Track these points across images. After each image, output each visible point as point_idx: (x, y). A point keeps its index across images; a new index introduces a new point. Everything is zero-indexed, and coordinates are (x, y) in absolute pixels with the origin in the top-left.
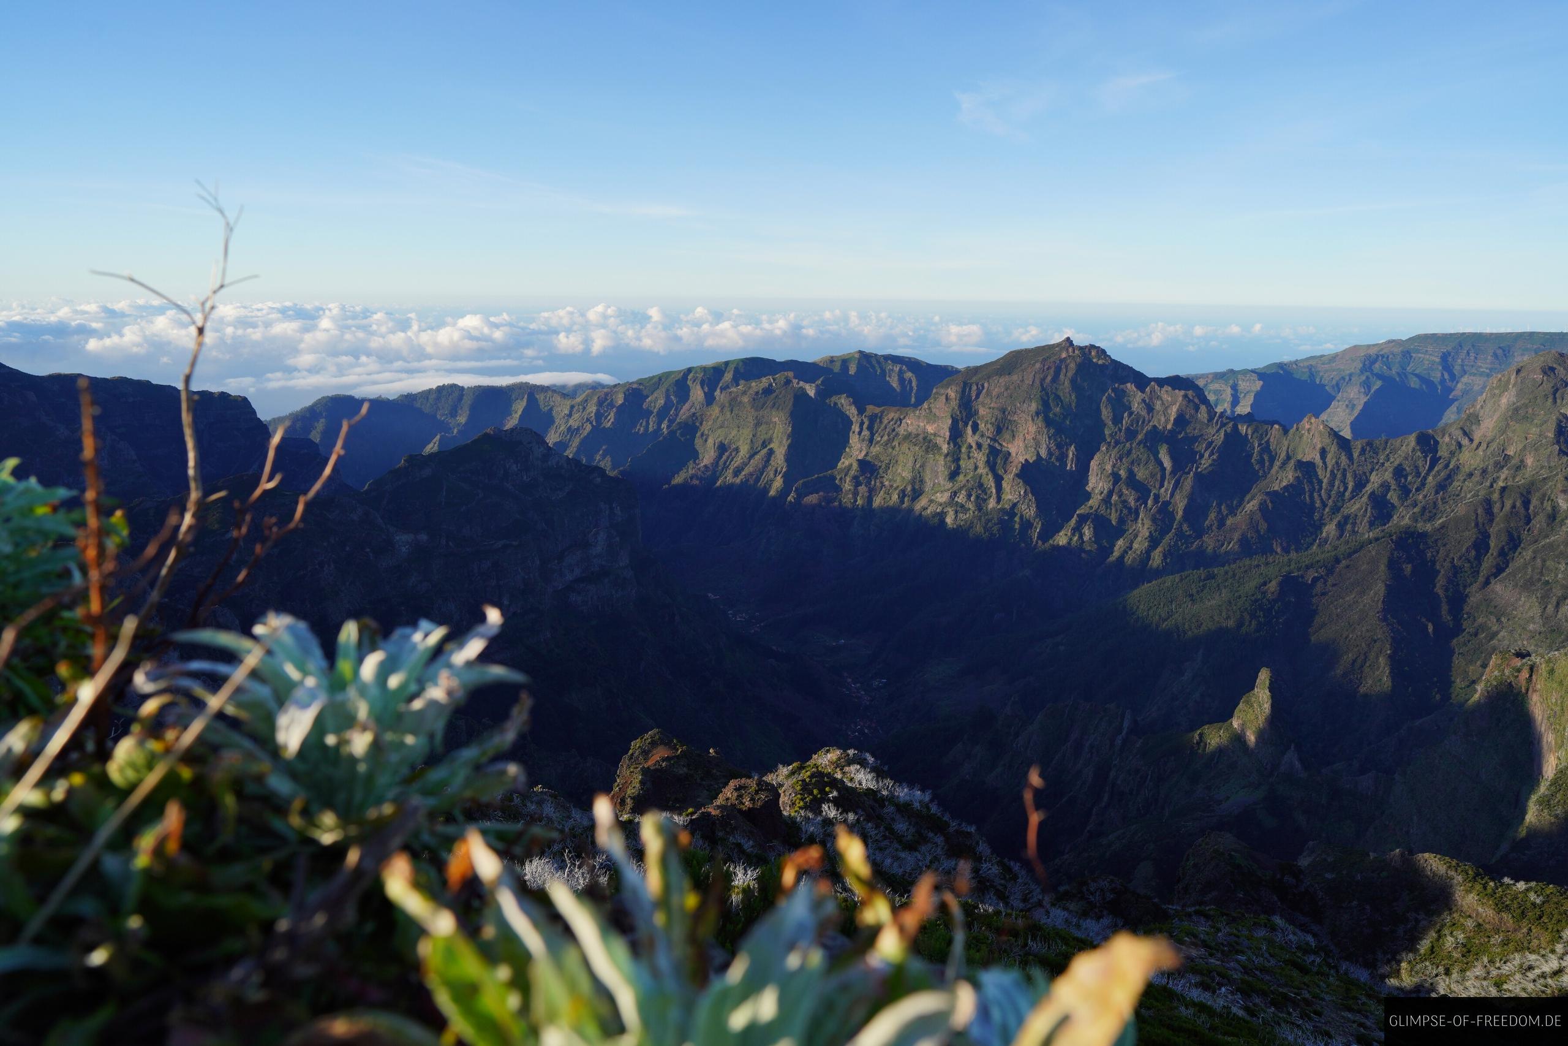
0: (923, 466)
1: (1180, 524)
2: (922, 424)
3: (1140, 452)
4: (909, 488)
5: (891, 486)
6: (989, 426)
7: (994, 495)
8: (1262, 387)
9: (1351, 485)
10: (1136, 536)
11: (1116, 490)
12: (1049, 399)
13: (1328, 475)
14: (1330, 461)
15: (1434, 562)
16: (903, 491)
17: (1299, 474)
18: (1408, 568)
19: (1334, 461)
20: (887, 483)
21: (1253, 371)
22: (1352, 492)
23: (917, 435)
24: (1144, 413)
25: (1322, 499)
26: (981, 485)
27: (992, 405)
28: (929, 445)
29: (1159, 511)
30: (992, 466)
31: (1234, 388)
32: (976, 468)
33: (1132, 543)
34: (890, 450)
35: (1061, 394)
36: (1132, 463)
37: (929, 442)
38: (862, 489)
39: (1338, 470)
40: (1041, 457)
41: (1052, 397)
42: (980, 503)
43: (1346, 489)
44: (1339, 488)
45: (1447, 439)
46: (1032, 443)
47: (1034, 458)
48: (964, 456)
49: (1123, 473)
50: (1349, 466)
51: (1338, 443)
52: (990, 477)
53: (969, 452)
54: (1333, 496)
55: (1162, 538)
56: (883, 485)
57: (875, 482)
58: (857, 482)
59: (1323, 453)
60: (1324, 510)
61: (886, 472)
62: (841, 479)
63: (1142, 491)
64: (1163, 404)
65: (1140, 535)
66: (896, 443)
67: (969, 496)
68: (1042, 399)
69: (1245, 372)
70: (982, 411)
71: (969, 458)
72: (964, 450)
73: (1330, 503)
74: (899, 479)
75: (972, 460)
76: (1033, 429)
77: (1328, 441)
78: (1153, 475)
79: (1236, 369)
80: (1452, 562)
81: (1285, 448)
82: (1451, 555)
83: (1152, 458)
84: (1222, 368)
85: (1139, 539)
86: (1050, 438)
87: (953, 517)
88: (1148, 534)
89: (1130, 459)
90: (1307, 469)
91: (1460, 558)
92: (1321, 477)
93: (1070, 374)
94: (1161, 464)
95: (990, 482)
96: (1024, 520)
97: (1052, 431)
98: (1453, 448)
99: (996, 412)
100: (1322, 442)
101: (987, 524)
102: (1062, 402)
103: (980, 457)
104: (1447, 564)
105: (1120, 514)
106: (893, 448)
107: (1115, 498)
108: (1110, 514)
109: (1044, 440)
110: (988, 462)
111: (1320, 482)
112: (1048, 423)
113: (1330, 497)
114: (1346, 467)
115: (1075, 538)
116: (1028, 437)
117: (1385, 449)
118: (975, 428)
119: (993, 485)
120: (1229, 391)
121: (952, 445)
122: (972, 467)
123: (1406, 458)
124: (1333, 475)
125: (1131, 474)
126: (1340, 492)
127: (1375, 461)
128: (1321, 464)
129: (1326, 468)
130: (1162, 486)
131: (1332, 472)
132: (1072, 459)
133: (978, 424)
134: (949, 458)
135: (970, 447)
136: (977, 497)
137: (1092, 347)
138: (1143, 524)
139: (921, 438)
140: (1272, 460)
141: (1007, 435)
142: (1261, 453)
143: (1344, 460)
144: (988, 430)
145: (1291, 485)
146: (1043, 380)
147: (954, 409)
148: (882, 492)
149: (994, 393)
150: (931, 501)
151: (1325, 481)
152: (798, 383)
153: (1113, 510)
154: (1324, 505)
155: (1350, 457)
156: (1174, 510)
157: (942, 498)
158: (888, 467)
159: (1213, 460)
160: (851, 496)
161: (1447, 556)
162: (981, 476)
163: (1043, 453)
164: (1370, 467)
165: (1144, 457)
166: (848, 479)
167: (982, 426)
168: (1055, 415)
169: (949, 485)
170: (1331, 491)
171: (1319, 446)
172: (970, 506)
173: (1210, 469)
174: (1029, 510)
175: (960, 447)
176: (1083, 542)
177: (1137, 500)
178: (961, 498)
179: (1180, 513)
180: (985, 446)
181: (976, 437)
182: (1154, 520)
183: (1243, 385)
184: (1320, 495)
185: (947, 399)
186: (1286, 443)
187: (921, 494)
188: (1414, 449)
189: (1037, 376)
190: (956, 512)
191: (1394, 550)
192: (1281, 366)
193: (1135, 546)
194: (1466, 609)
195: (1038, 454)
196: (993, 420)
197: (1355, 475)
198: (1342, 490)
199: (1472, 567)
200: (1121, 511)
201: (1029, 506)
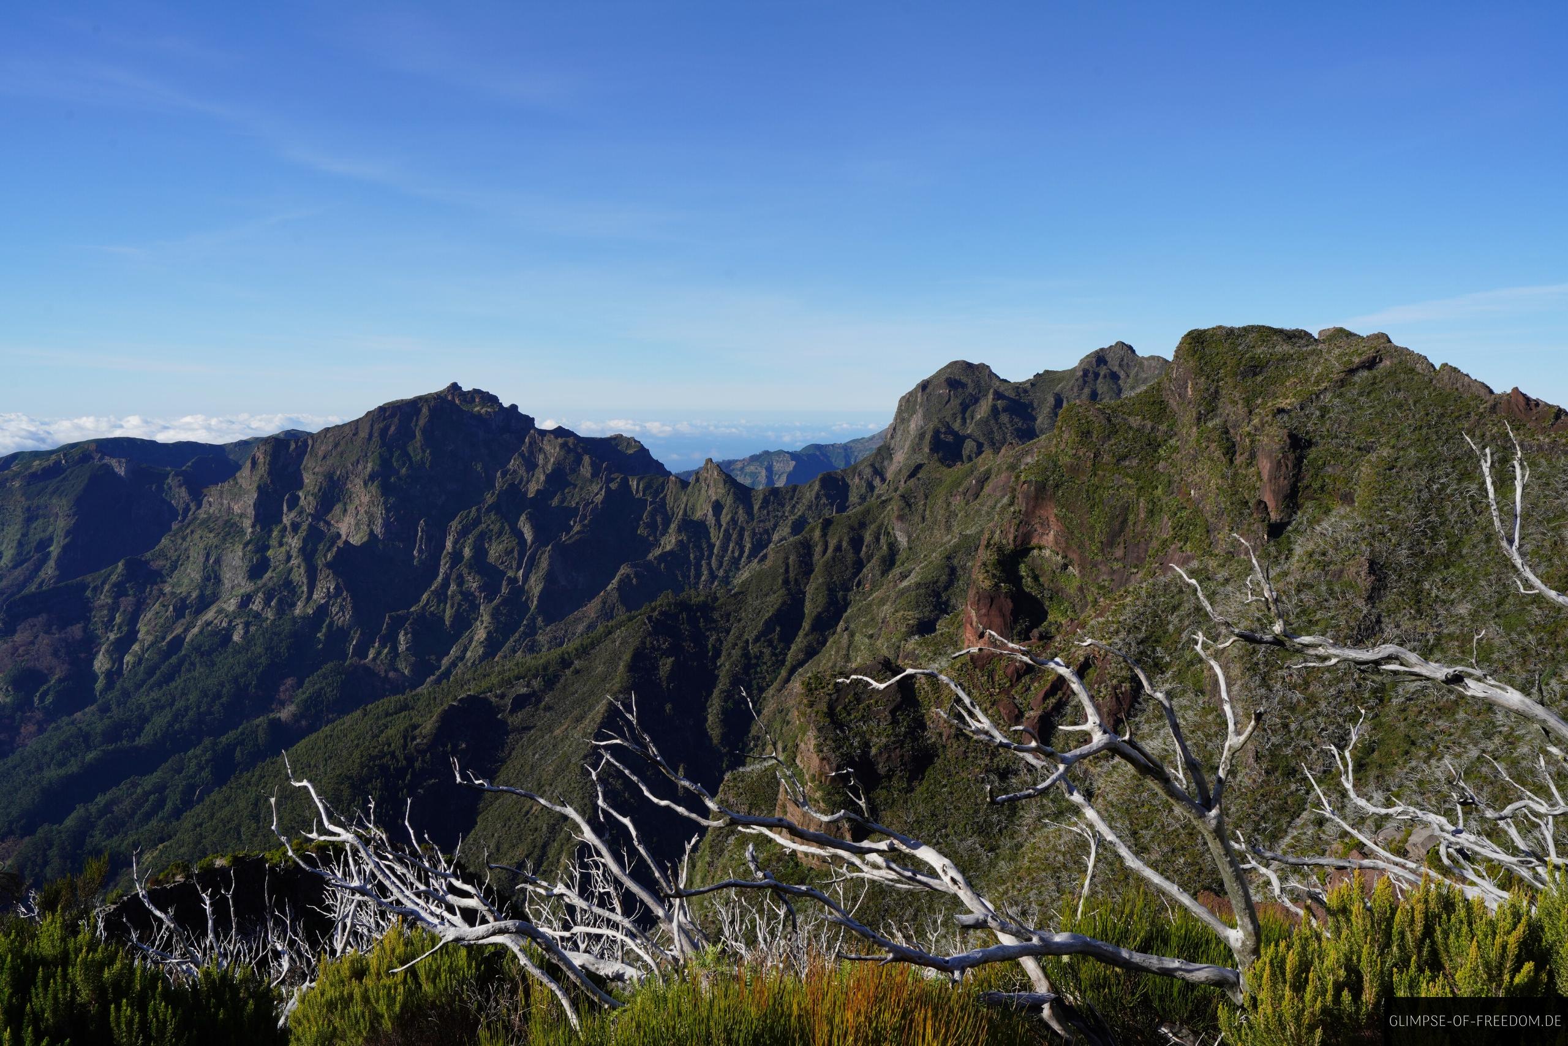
0: (218, 561)
1: (533, 619)
2: (225, 502)
3: (491, 522)
4: (194, 595)
5: (173, 593)
6: (310, 498)
7: (305, 596)
8: (795, 467)
9: (748, 546)
10: (471, 641)
11: (453, 576)
12: (391, 457)
13: (721, 535)
14: (725, 519)
15: (717, 654)
16: (183, 600)
17: (684, 537)
18: (666, 665)
19: (729, 517)
20: (167, 589)
21: (788, 453)
22: (749, 557)
23: (217, 519)
24: (522, 472)
25: (711, 570)
26: (288, 584)
27: (316, 470)
28: (230, 529)
29: (505, 602)
30: (308, 554)
31: (769, 469)
32: (289, 558)
33: (466, 649)
34: (180, 541)
35: (410, 449)
36: (482, 536)
37: (232, 526)
38: (126, 603)
39: (734, 529)
40: (376, 536)
41: (396, 454)
42: (285, 606)
43: (742, 552)
44: (733, 552)
45: (857, 480)
46: (366, 519)
47: (365, 539)
48: (274, 542)
49: (467, 552)
50: (747, 522)
51: (734, 493)
52: (302, 570)
53: (283, 536)
54: (725, 564)
55: (506, 639)
56: (162, 593)
57: (151, 591)
58: (119, 591)
59: (717, 507)
60: (712, 583)
61: (170, 575)
62: (95, 589)
63: (491, 577)
64: (546, 457)
65: (476, 638)
66: (188, 531)
67: (267, 602)
68: (381, 455)
69: (780, 453)
70: (308, 479)
71: (281, 545)
72: (275, 534)
73: (721, 573)
74: (186, 581)
75: (283, 549)
76: (366, 499)
77: (722, 490)
78: (509, 552)
79: (772, 450)
80: (745, 648)
81: (683, 506)
82: (746, 636)
83: (507, 528)
84: (758, 452)
85: (474, 644)
86: (388, 510)
87: (242, 632)
88: (484, 636)
89: (476, 532)
90: (695, 529)
91: (757, 640)
92: (713, 540)
93: (422, 422)
94: (520, 535)
95: (299, 576)
96: (335, 628)
97: (392, 500)
98: (863, 490)
99: (320, 478)
100: (716, 493)
101: (271, 639)
102: (410, 459)
103: (294, 542)
104: (736, 653)
105: (457, 611)
106: (184, 539)
107: (453, 587)
108: (444, 611)
109: (379, 512)
110: (302, 550)
111: (711, 546)
112: (386, 490)
113: (720, 565)
114: (744, 525)
115: (386, 651)
116: (362, 510)
117: (792, 498)
118: (294, 502)
119: (305, 581)
120: (764, 473)
121: (258, 528)
122: (282, 557)
123: (810, 507)
124: (727, 537)
125: (480, 552)
126: (734, 557)
127: (780, 514)
128: (713, 522)
129: (720, 526)
130: (519, 568)
131: (727, 531)
132: (422, 537)
133: (299, 498)
134: (249, 547)
135: (285, 528)
136: (280, 601)
137: (477, 392)
138: (482, 622)
139: (220, 522)
140: (667, 523)
141: (338, 509)
142: (653, 515)
143: (742, 516)
144: (309, 504)
145: (671, 552)
146: (384, 432)
147: (262, 477)
148: (157, 604)
149: (321, 454)
150: (220, 611)
151: (718, 543)
152: (101, 459)
153: (448, 605)
154: (713, 576)
155: (749, 511)
156: (528, 599)
157: (231, 605)
158: (174, 567)
159: (584, 526)
160: (106, 612)
161: (739, 637)
162: (291, 569)
163: (378, 530)
164: (772, 523)
165: (496, 528)
166: (107, 587)
167: (302, 502)
168: (400, 479)
169: (247, 587)
170: (723, 557)
171: (714, 498)
172: (270, 614)
173: (577, 537)
174: (342, 615)
175: (271, 531)
176: (397, 655)
177: (481, 588)
178: (256, 606)
179: (535, 602)
180: (305, 526)
181: (292, 515)
182: (495, 614)
183: (777, 466)
184: (709, 564)
185: (254, 463)
186: (685, 499)
187: (213, 603)
188: (817, 497)
189: (376, 427)
190: (247, 625)
191: (650, 634)
192: (818, 447)
193: (469, 654)
194: (754, 731)
195: (372, 531)
196: (316, 490)
197: (754, 534)
198: (736, 554)
199: (774, 654)
200: (460, 605)
201: (342, 608)
